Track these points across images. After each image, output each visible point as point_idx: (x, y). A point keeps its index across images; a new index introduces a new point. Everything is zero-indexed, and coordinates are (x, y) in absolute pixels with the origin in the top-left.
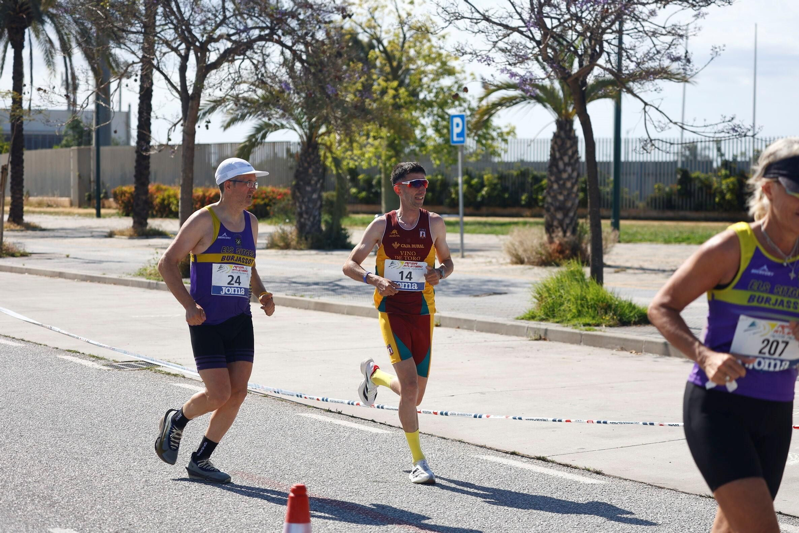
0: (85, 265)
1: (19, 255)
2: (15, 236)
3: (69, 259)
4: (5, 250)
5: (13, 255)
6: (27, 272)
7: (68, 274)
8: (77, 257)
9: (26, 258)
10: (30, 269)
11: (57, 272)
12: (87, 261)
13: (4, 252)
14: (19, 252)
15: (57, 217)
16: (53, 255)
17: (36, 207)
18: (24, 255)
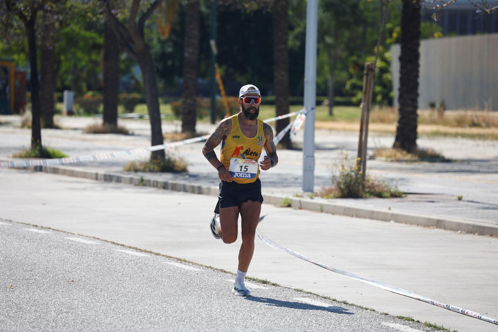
0: (481, 211)
1: (387, 194)
2: (400, 170)
3: (460, 203)
4: (369, 187)
5: (380, 195)
6: (393, 220)
7: (450, 222)
8: (473, 200)
9: (399, 199)
10: (397, 215)
11: (433, 220)
12: (486, 206)
13: (367, 190)
14: (390, 191)
15: (480, 142)
16: (439, 197)
17: (453, 126)
18: (395, 195)
